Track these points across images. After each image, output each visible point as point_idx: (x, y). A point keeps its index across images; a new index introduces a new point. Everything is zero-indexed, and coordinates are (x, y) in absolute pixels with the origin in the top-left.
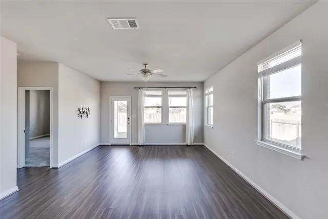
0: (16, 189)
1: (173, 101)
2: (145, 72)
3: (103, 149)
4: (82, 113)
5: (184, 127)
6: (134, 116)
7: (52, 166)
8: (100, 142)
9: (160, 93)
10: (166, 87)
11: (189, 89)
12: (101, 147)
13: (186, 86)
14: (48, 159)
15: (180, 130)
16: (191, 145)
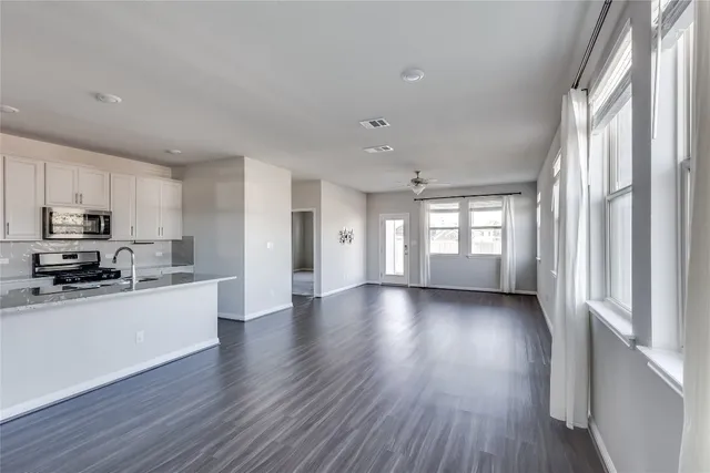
0: (291, 305)
1: (478, 218)
2: (417, 182)
3: (372, 289)
4: (345, 237)
5: (499, 262)
6: (414, 243)
7: (316, 295)
8: (368, 279)
9: (455, 205)
10: (465, 195)
11: (505, 197)
12: (368, 285)
13: (501, 192)
14: (312, 290)
15: (492, 266)
16: (510, 294)
